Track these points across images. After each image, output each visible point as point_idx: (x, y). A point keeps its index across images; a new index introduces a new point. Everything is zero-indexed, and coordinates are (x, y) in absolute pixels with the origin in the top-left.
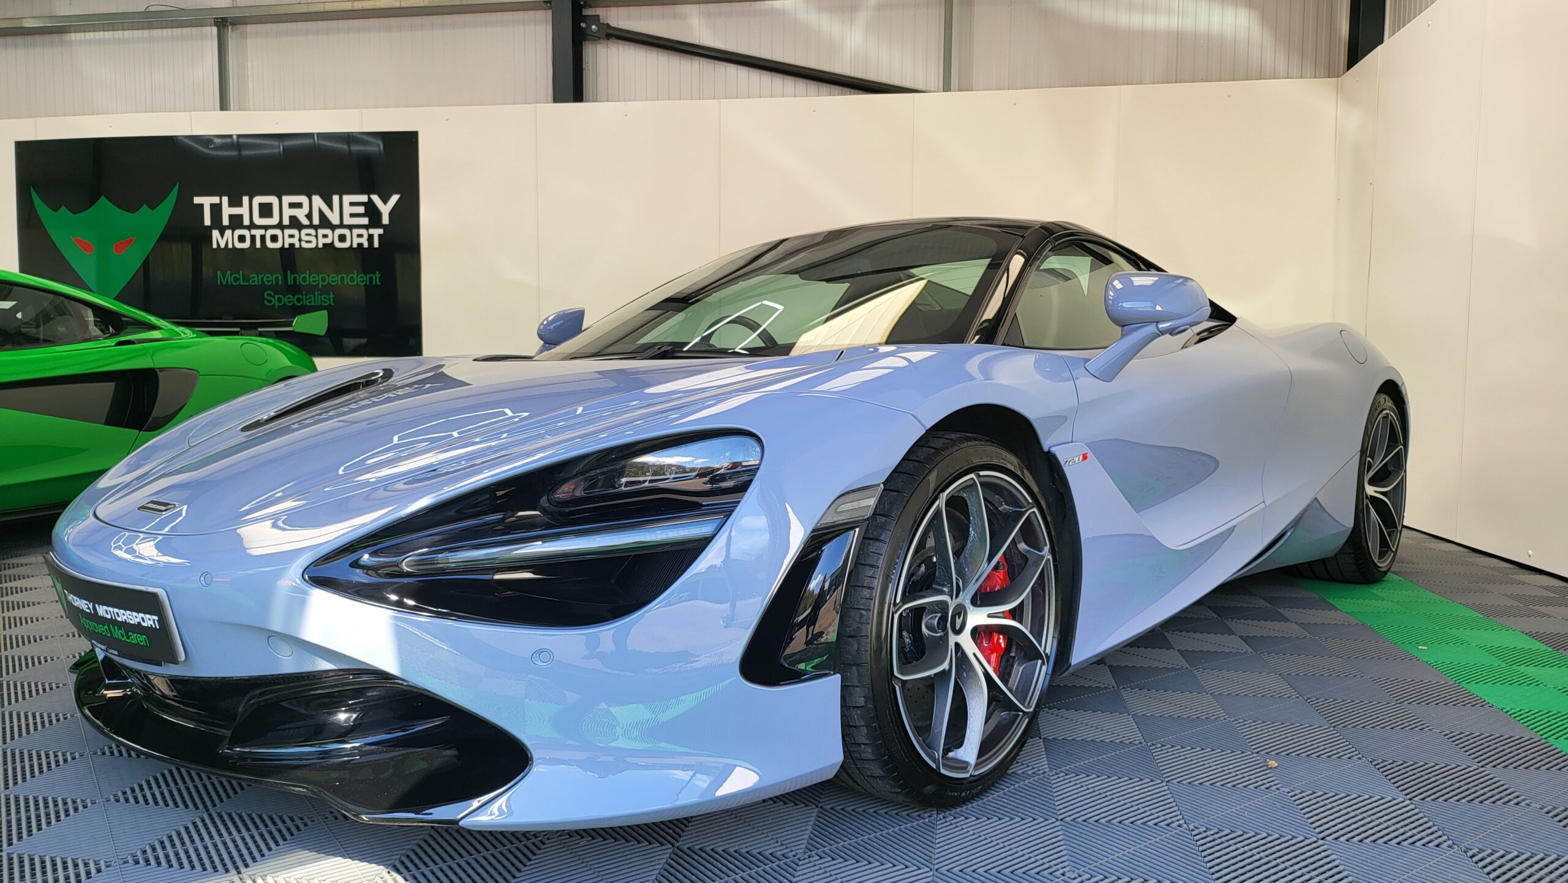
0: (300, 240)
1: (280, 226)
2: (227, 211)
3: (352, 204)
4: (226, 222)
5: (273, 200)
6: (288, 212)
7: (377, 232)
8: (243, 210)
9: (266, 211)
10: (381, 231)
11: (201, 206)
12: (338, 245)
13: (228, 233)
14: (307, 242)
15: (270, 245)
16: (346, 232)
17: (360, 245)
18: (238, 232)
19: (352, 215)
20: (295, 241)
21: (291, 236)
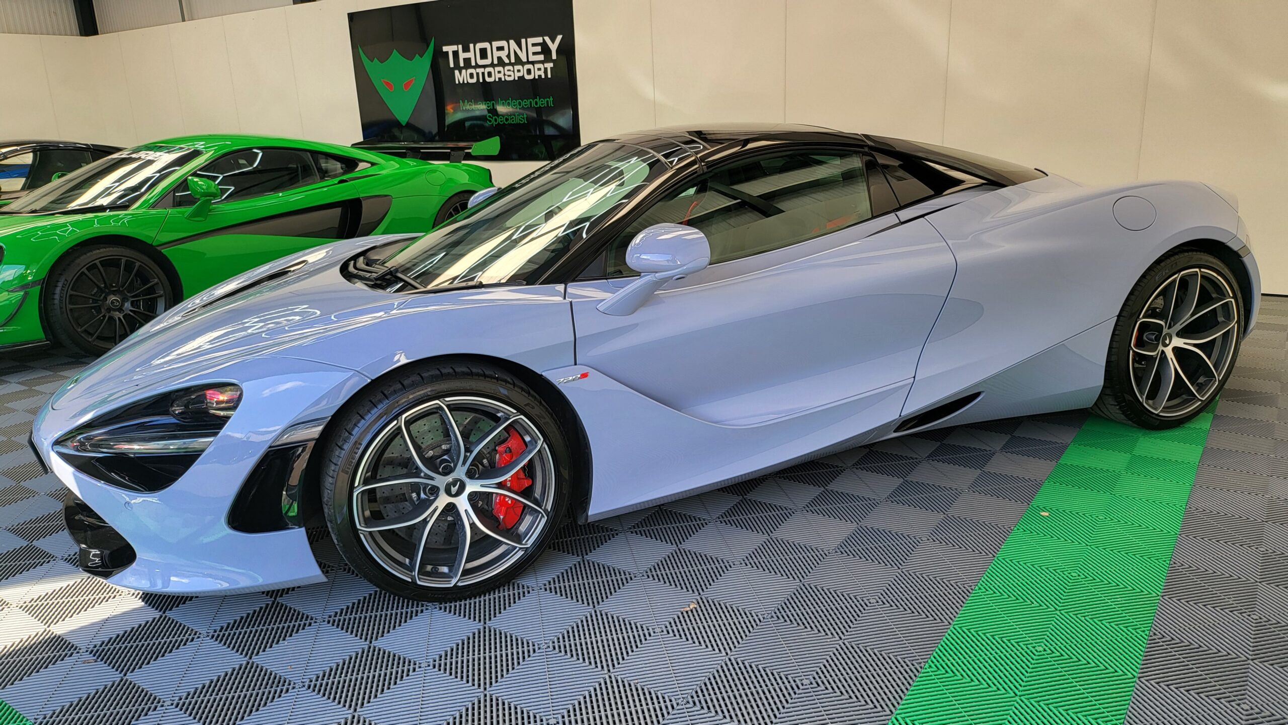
0: (504, 75)
1: (492, 65)
2: (462, 56)
3: (534, 45)
4: (462, 64)
5: (486, 45)
6: (497, 54)
7: (549, 65)
8: (470, 55)
9: (483, 54)
10: (551, 65)
11: (447, 53)
12: (527, 77)
13: (464, 71)
14: (509, 76)
15: (488, 80)
16: (530, 66)
17: (540, 76)
18: (470, 71)
19: (534, 54)
20: (501, 75)
21: (499, 72)
